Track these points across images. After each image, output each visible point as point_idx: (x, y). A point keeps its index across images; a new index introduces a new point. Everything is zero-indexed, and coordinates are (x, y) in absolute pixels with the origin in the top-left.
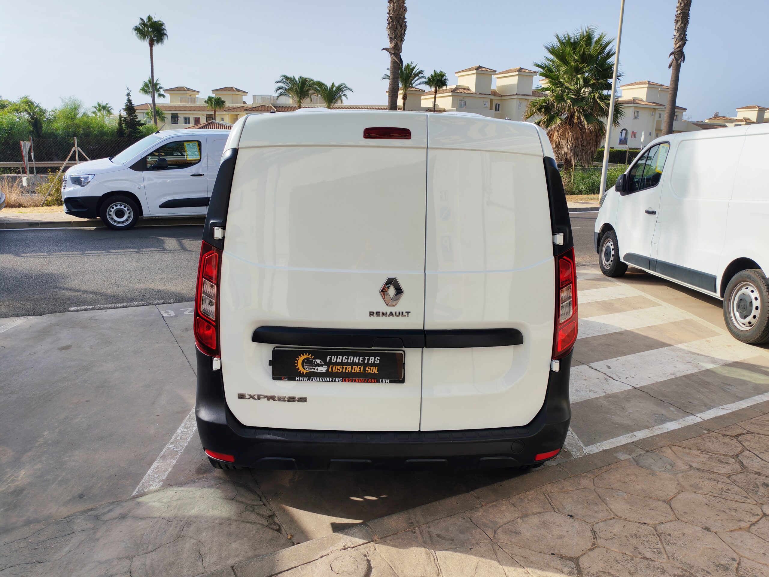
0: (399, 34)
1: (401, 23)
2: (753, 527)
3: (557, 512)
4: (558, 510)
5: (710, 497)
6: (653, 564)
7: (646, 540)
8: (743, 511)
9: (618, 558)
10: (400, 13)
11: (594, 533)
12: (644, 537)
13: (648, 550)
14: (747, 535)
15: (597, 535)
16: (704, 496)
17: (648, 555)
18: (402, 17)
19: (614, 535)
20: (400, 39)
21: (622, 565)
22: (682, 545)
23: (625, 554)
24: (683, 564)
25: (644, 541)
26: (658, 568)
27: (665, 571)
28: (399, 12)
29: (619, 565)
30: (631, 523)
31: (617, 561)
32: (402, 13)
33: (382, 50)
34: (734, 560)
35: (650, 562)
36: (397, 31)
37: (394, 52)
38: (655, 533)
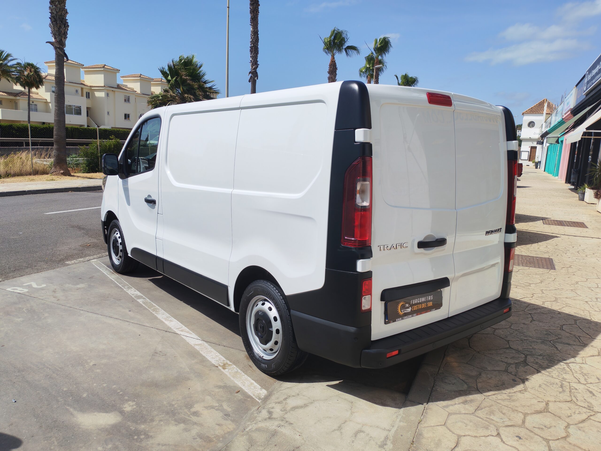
0: (63, 32)
1: (64, 23)
10: (63, 14)
18: (64, 18)
20: (64, 36)
28: (61, 14)
32: (65, 15)
33: (47, 42)
36: (61, 29)
37: (59, 47)
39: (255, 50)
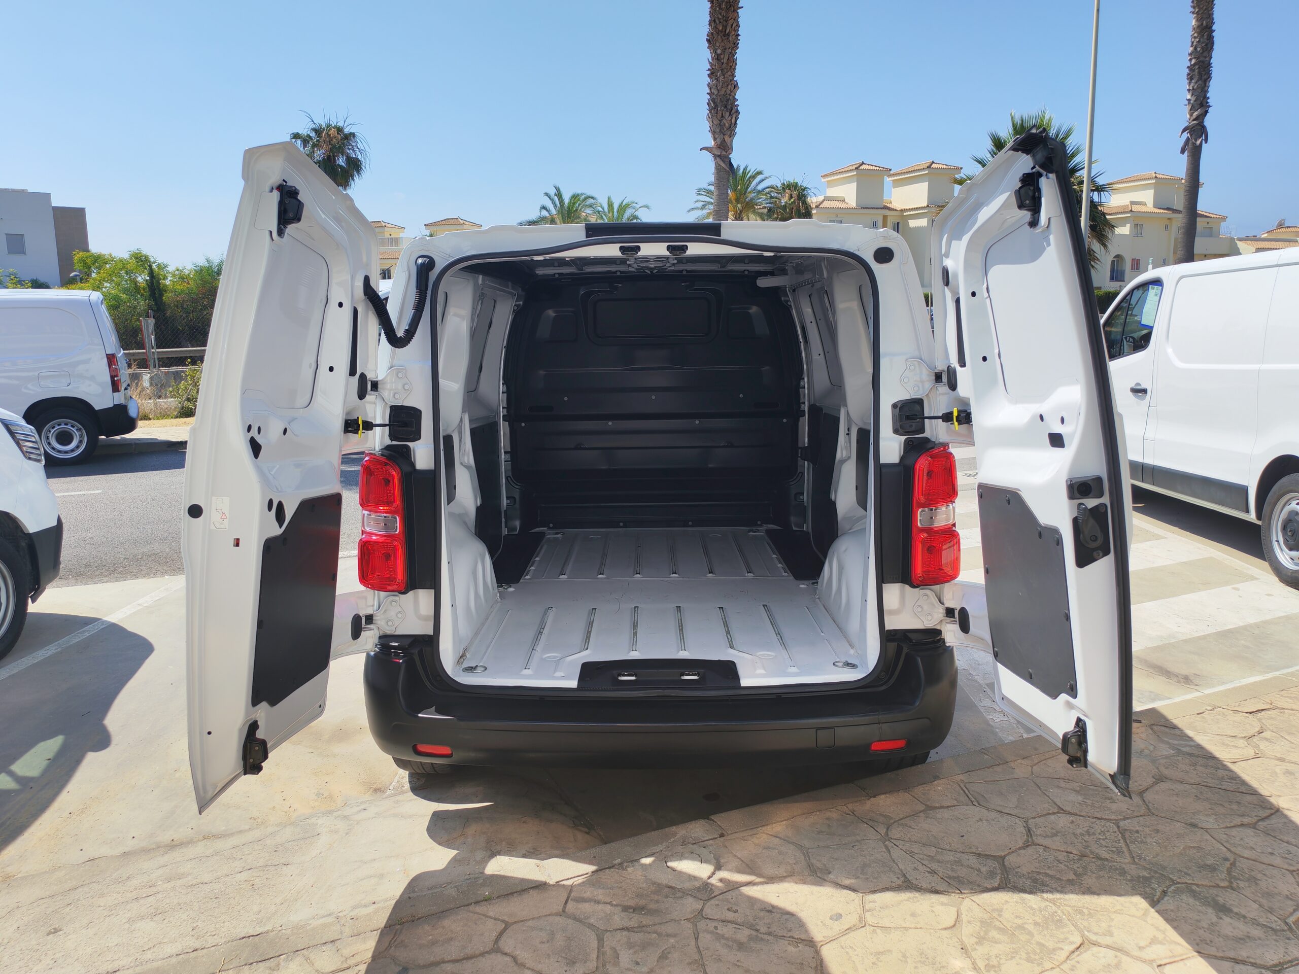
0: (727, 125)
1: (729, 107)
2: (1260, 823)
3: (977, 805)
4: (979, 804)
5: (1203, 788)
6: (1110, 864)
7: (1102, 838)
8: (1249, 803)
9: (1060, 857)
10: (728, 92)
11: (1029, 830)
12: (1100, 834)
13: (1104, 849)
14: (1250, 831)
15: (1032, 832)
16: (1194, 786)
17: (1105, 855)
18: (731, 98)
19: (1058, 832)
20: (729, 133)
21: (1065, 865)
22: (1154, 844)
23: (1071, 853)
24: (1152, 864)
25: (1100, 839)
26: (1117, 869)
27: (1126, 872)
28: (726, 91)
29: (1060, 865)
30: (1082, 818)
31: (1058, 861)
32: (731, 92)
33: (703, 149)
34: (1226, 859)
35: (1106, 863)
36: (724, 121)
37: (719, 154)
38: (1116, 829)
39: (1199, 73)
